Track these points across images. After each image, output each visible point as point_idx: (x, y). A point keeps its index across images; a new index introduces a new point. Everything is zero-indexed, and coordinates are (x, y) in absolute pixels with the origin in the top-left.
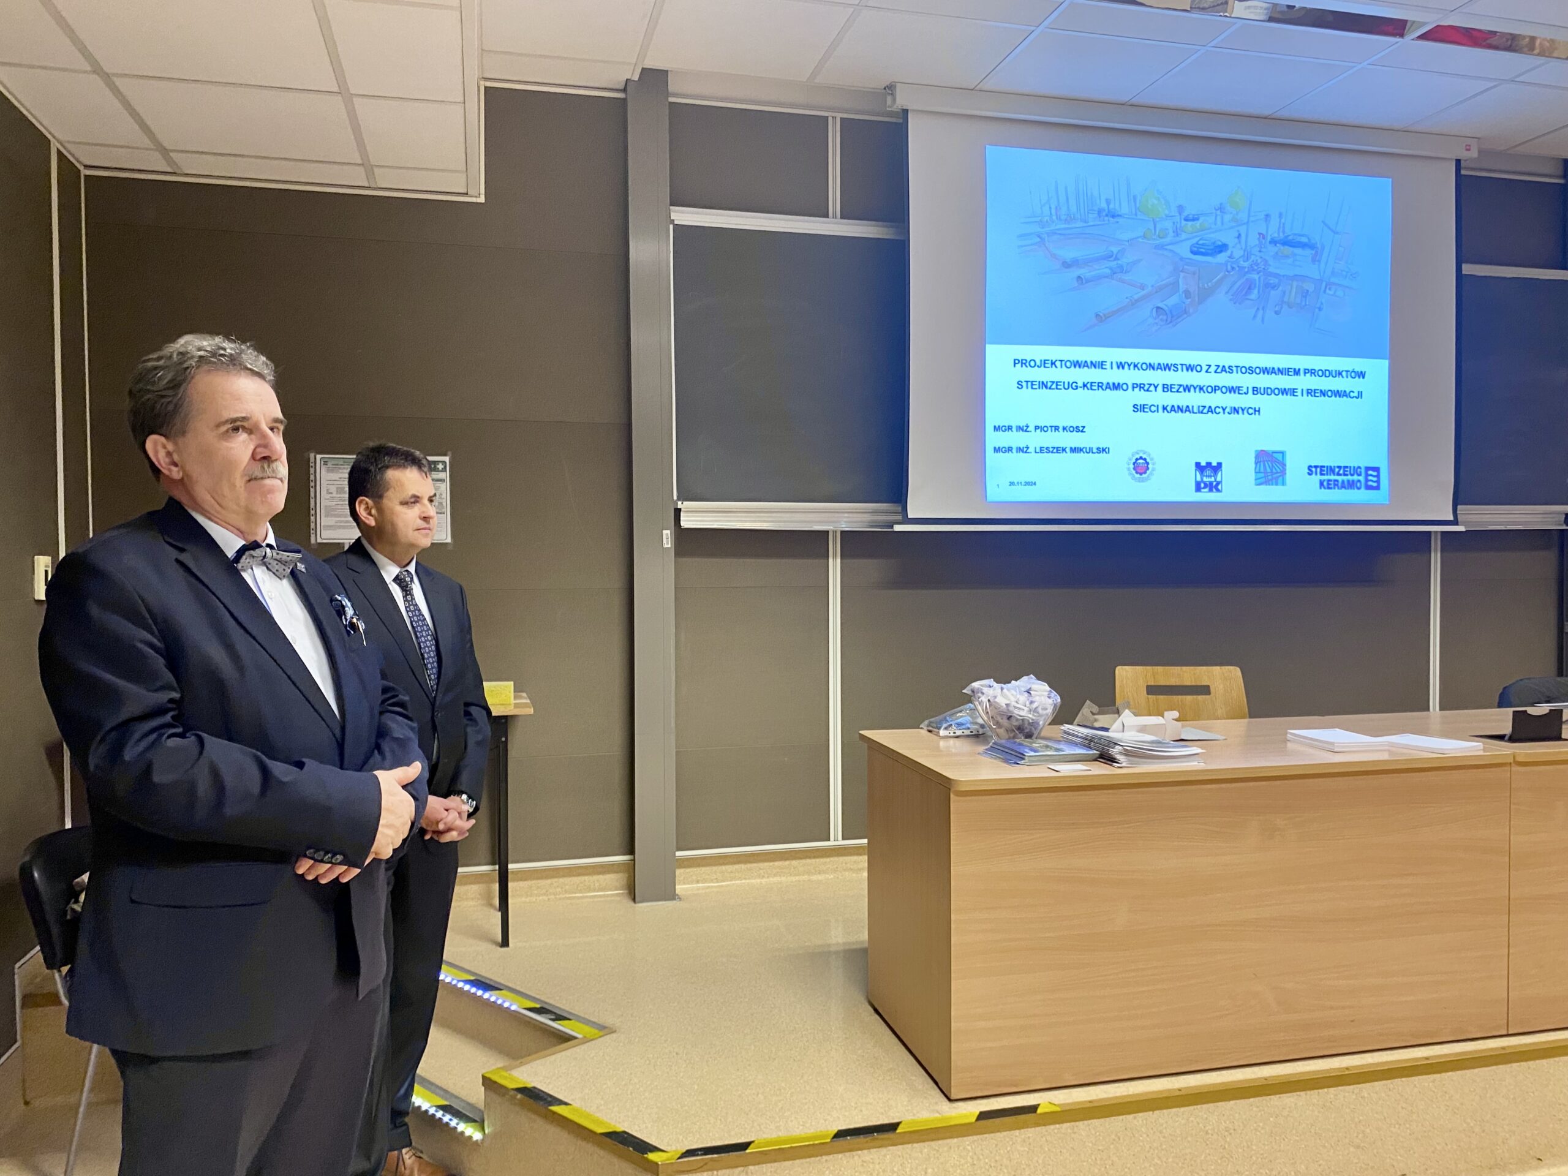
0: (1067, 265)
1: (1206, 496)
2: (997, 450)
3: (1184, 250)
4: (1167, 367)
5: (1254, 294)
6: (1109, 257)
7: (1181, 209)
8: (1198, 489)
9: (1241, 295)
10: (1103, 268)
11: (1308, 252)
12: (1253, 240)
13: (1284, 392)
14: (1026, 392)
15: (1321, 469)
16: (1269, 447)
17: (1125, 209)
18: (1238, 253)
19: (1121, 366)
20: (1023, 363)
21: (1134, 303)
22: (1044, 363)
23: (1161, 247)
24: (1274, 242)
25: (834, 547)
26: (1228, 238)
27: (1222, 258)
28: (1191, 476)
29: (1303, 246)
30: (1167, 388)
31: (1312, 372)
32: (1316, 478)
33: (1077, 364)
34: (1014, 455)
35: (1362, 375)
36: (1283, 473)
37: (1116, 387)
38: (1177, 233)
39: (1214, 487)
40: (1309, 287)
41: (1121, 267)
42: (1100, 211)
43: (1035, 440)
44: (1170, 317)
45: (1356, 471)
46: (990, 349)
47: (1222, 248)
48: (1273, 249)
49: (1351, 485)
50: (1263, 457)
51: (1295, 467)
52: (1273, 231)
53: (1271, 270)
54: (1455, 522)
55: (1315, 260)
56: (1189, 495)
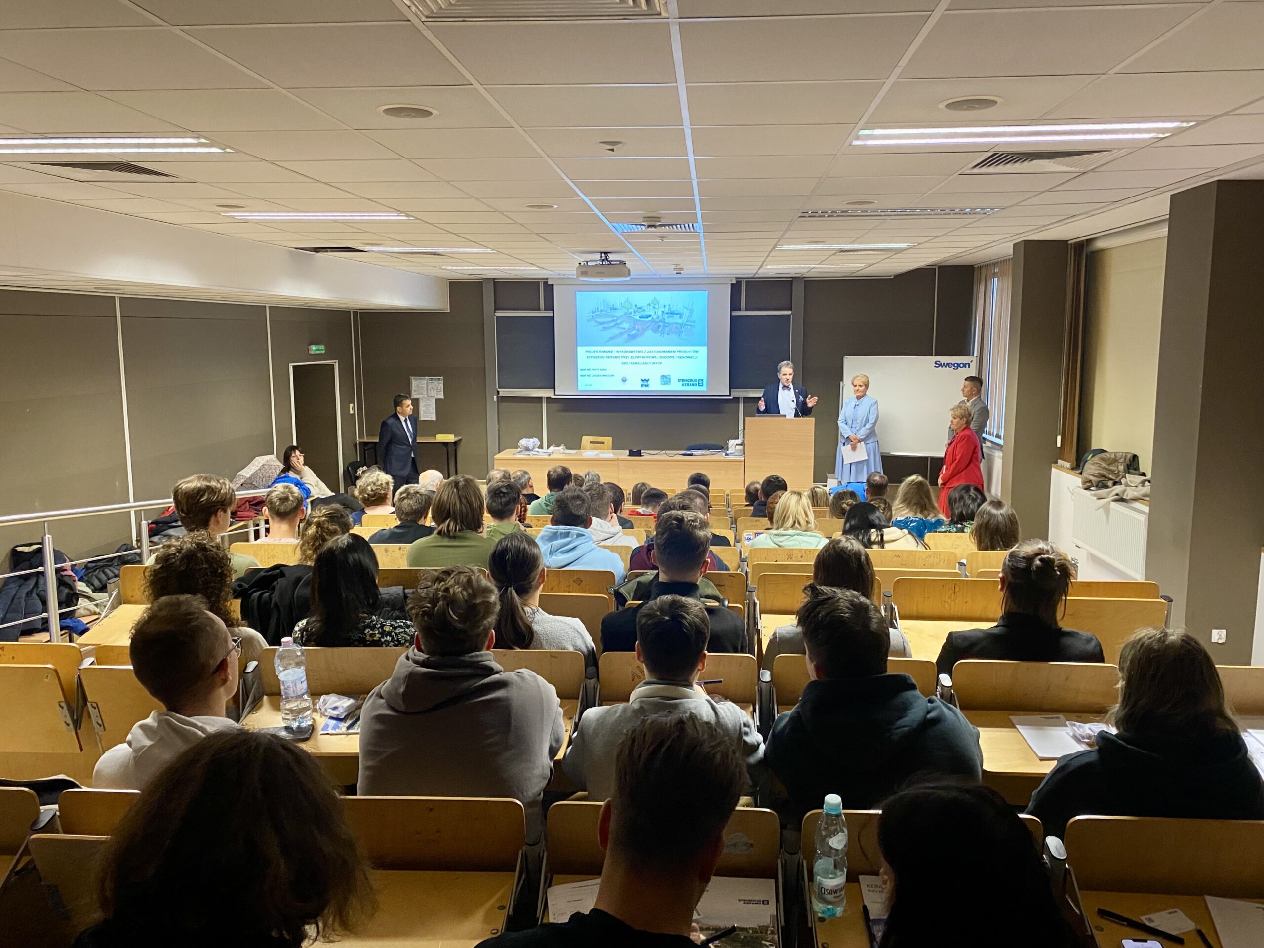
0: (601, 324)
1: (644, 388)
2: (582, 376)
3: (637, 317)
4: (632, 352)
5: (660, 329)
6: (614, 321)
7: (636, 306)
8: (642, 386)
9: (655, 331)
10: (612, 324)
11: (678, 316)
12: (660, 313)
13: (671, 357)
14: (589, 360)
15: (683, 380)
16: (665, 374)
17: (618, 307)
18: (655, 317)
19: (618, 352)
20: (588, 351)
21: (621, 334)
22: (594, 352)
23: (630, 317)
24: (667, 313)
25: (544, 401)
26: (652, 313)
27: (650, 319)
28: (640, 383)
29: (677, 314)
30: (632, 357)
31: (680, 351)
32: (681, 383)
33: (604, 352)
34: (586, 377)
35: (697, 352)
36: (670, 381)
37: (616, 357)
38: (635, 312)
39: (646, 386)
40: (679, 326)
41: (617, 324)
42: (611, 309)
43: (592, 373)
44: (633, 337)
45: (695, 380)
46: (579, 348)
47: (650, 316)
48: (666, 315)
49: (693, 385)
50: (663, 376)
51: (674, 380)
52: (666, 310)
53: (666, 321)
54: (730, 396)
55: (681, 317)
56: (639, 388)
